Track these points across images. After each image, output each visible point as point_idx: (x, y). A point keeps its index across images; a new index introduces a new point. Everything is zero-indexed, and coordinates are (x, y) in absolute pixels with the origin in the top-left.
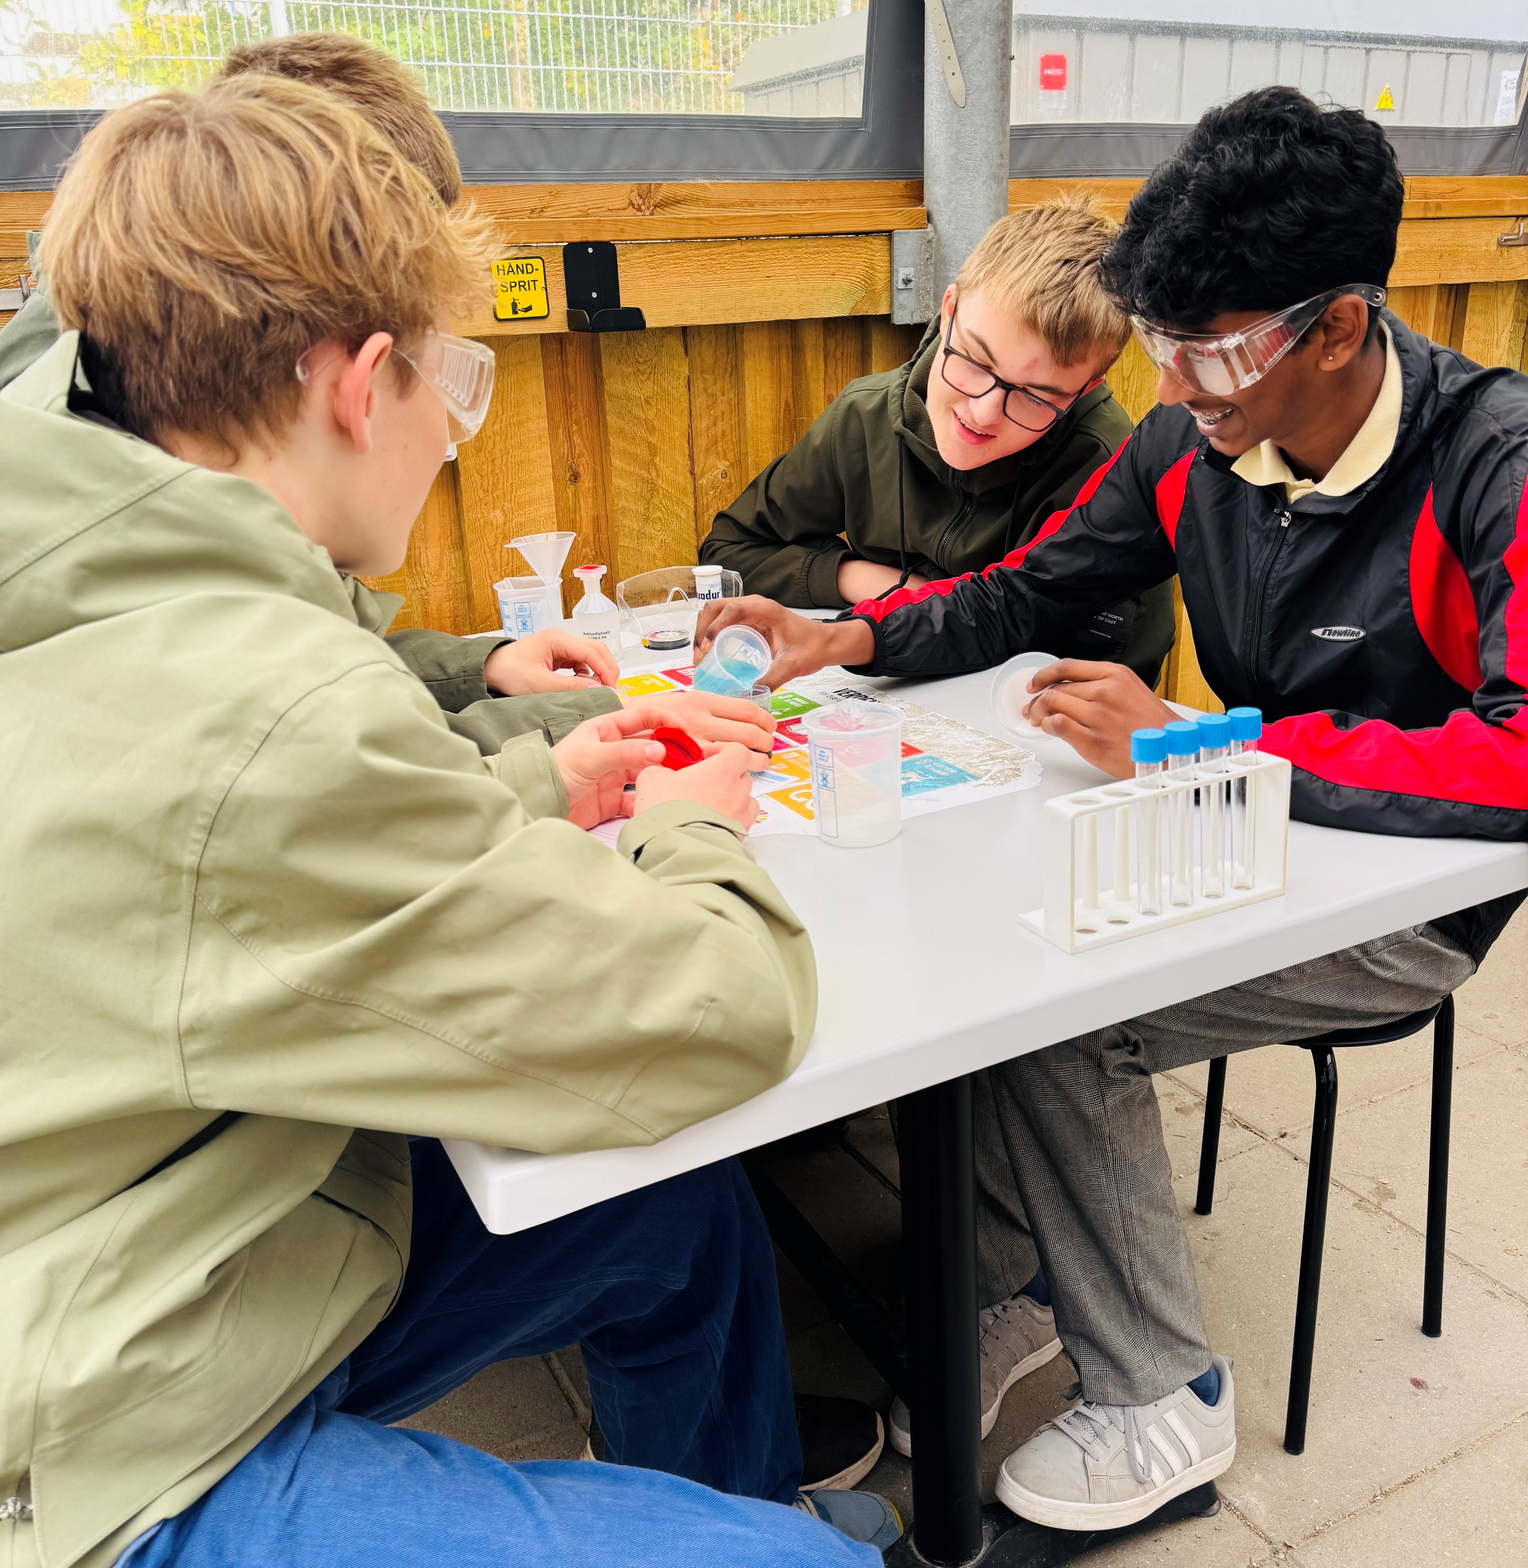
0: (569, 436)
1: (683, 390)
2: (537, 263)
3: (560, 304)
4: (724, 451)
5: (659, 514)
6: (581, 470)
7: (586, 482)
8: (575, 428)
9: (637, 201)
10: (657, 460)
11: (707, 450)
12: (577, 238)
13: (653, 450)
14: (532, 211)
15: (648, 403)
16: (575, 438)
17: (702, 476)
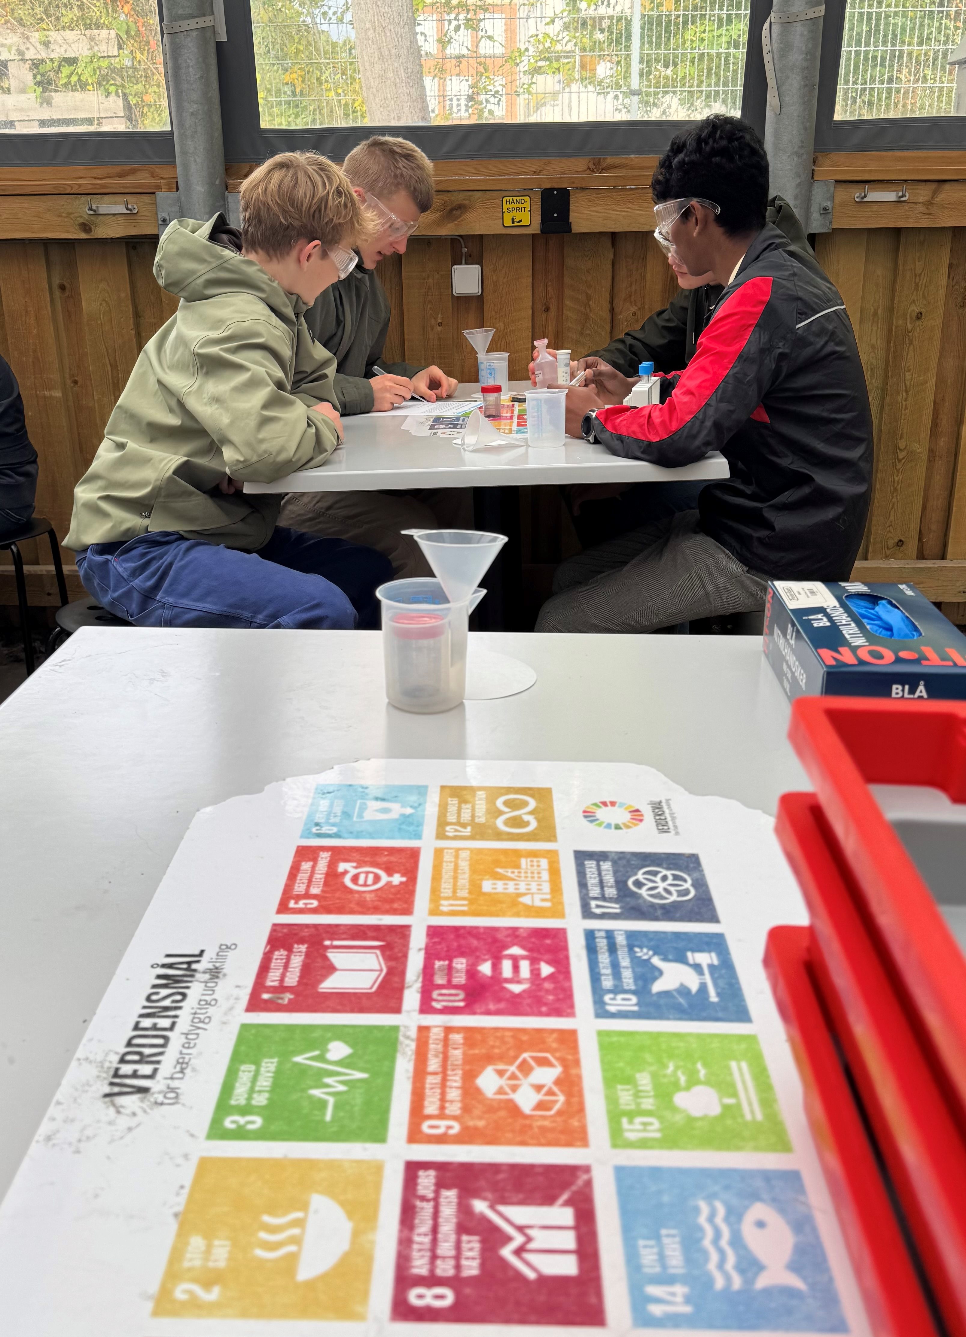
0: (546, 286)
1: (609, 267)
2: (527, 199)
3: (538, 219)
4: (635, 301)
5: (588, 332)
6: (551, 306)
7: (553, 312)
8: (550, 283)
9: (592, 166)
10: (591, 303)
11: (625, 300)
12: (548, 186)
13: (589, 298)
14: (535, 172)
15: (588, 271)
16: (550, 289)
17: (621, 313)
